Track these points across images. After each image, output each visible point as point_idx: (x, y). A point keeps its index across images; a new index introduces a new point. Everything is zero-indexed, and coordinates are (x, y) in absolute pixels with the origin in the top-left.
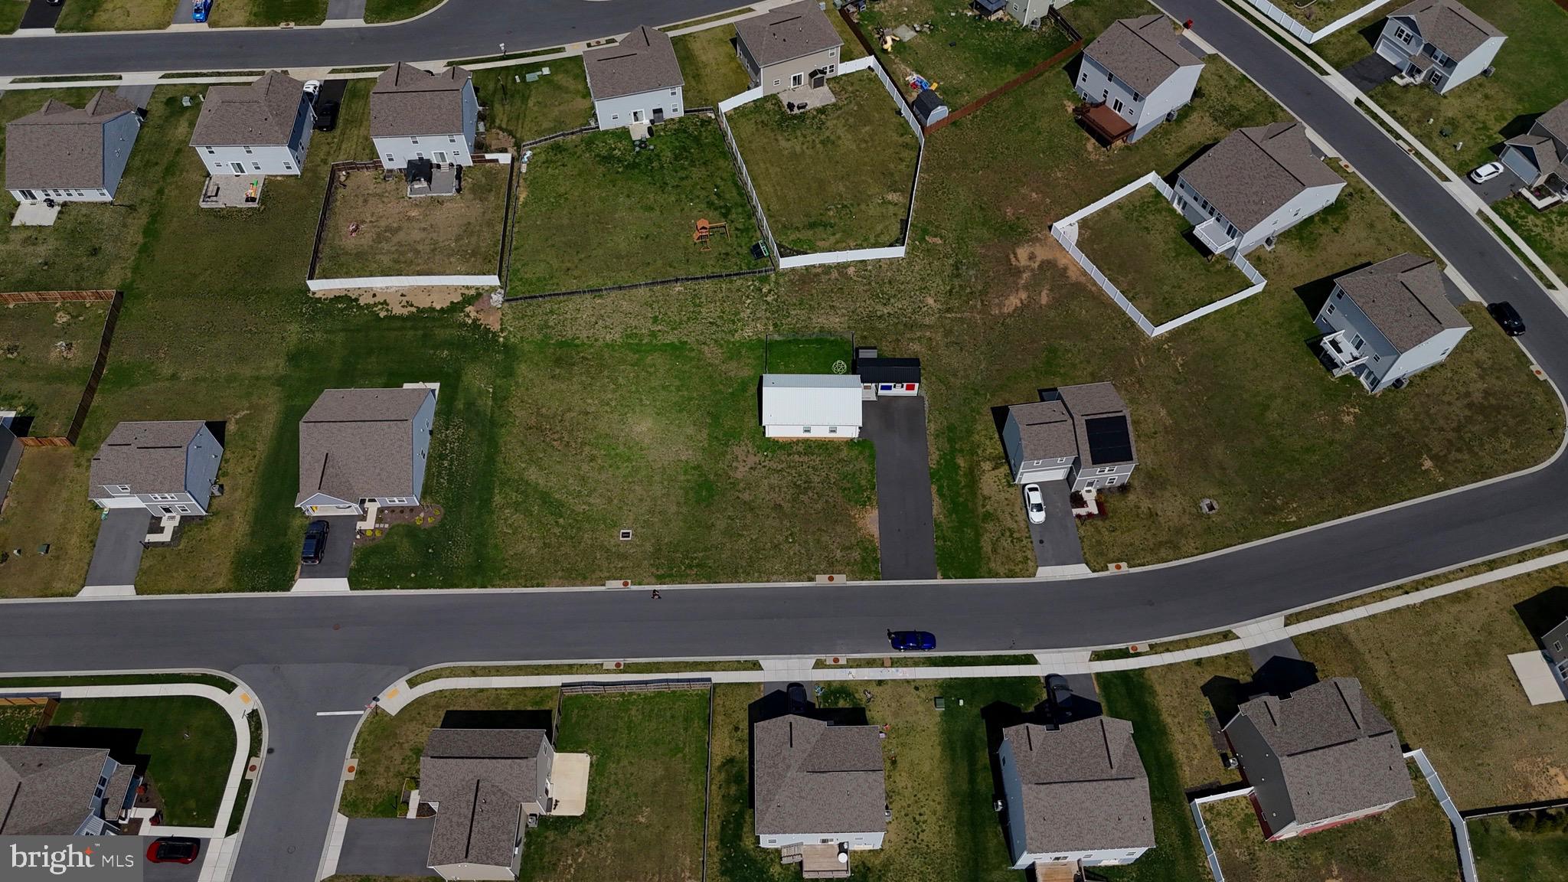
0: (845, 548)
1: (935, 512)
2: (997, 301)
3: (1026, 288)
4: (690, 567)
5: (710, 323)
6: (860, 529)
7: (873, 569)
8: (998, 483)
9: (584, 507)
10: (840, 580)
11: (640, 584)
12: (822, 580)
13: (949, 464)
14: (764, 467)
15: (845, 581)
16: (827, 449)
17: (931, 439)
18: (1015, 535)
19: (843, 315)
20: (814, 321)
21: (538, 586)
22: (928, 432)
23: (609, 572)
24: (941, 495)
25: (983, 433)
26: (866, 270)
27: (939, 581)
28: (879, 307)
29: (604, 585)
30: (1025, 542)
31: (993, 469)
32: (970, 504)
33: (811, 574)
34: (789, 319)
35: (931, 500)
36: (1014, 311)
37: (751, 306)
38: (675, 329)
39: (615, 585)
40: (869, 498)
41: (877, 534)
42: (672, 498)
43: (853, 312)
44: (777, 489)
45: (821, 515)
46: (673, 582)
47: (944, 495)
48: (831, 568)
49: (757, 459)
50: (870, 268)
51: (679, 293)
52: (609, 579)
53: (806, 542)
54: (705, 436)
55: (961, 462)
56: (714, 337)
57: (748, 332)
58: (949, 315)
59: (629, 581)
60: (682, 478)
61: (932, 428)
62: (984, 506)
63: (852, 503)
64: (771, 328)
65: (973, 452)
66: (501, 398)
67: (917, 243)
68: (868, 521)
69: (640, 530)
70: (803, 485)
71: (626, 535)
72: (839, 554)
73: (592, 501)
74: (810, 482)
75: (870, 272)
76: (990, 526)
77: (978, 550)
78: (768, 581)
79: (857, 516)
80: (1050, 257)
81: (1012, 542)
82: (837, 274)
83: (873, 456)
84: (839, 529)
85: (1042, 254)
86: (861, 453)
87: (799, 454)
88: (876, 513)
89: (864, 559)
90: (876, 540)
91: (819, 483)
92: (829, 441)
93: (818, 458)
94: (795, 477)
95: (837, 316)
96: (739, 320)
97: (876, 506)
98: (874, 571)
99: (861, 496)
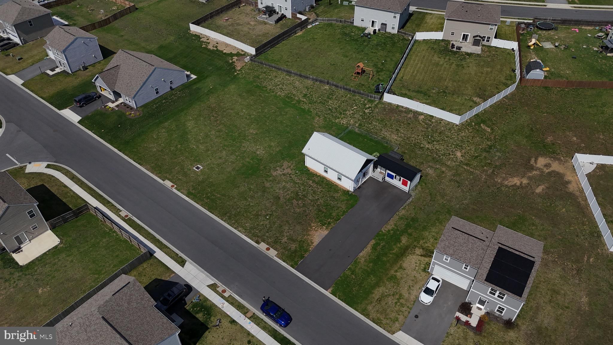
0: (291, 239)
1: (361, 254)
2: (504, 175)
3: (530, 178)
4: (208, 198)
5: (329, 109)
6: (309, 235)
7: (296, 260)
8: (418, 265)
9: (195, 147)
10: (272, 253)
11: (178, 190)
12: (263, 246)
13: (395, 237)
14: (291, 177)
15: (274, 255)
16: (331, 188)
17: (396, 217)
18: (401, 301)
19: (401, 137)
20: (383, 132)
21: (138, 164)
22: (397, 213)
23: (172, 177)
24: (374, 248)
25: (433, 234)
26: (430, 121)
27: (327, 293)
28: (425, 143)
29: (164, 181)
30: (404, 309)
31: (421, 256)
32: (388, 265)
33: (260, 240)
34: (370, 125)
35: (365, 247)
36: (513, 186)
37: (355, 110)
38: (311, 104)
39: (168, 184)
40: (329, 223)
41: (315, 244)
42: (234, 165)
43: (408, 138)
44: (285, 190)
45: (296, 215)
46: (192, 199)
47: (376, 249)
48: (273, 245)
49: (290, 172)
50: (433, 121)
51: (325, 89)
52: (169, 180)
53: (274, 223)
54: (277, 149)
55: (404, 240)
56: (326, 115)
57: (344, 121)
58: (466, 167)
59: (175, 186)
60: (247, 160)
61: (402, 212)
62: (396, 271)
63: (318, 220)
64: (357, 125)
65: (417, 240)
66: (211, 92)
67: (473, 124)
68: (317, 234)
69: (206, 170)
70: (300, 196)
71: (198, 168)
72: (285, 239)
73: (200, 147)
74: (305, 197)
75: (432, 123)
76: (389, 285)
77: (368, 293)
78: (235, 228)
79: (314, 228)
80: (561, 171)
81: (396, 303)
82: (412, 116)
83: (352, 206)
84: (298, 227)
85: (556, 166)
86: (347, 200)
87: (314, 181)
88: (326, 232)
89: (295, 251)
90: (312, 246)
91: (310, 200)
92: (335, 185)
93: (321, 189)
94: (300, 190)
95: (397, 136)
96: (344, 114)
97: (329, 230)
98: (295, 261)
99: (326, 220)
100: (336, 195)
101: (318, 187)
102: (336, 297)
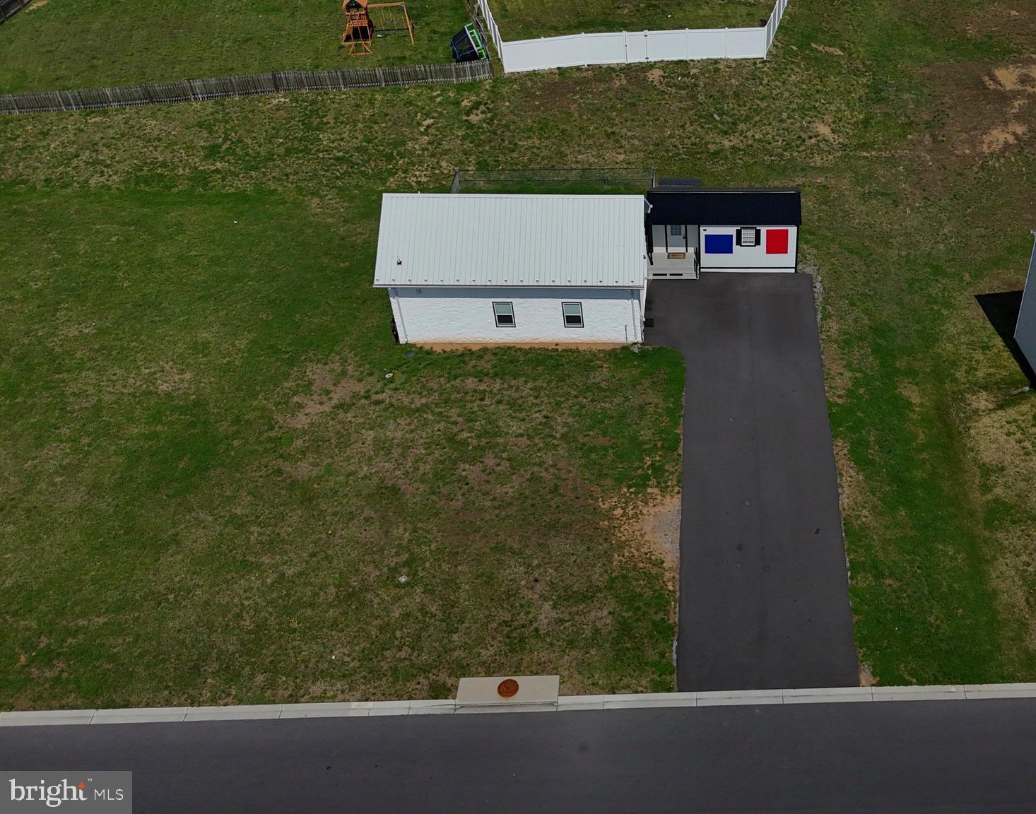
0: (567, 597)
1: (846, 502)
2: (965, 135)
3: (1021, 119)
5: (338, 159)
6: (621, 546)
7: (652, 655)
10: (540, 693)
12: (477, 693)
13: (880, 398)
14: (378, 403)
15: (552, 695)
16: (558, 365)
19: (634, 150)
25: (965, 338)
26: (688, 75)
27: (865, 693)
28: (715, 137)
31: (1000, 407)
33: (444, 678)
35: (835, 474)
36: (1005, 149)
37: (432, 131)
40: (658, 470)
41: (672, 560)
43: (656, 145)
44: (396, 453)
45: (512, 511)
47: (869, 464)
49: (360, 388)
51: (279, 108)
53: (451, 582)
55: (912, 394)
56: (340, 183)
58: (865, 154)
61: (832, 328)
63: (608, 482)
67: (794, 47)
68: (648, 524)
70: (475, 442)
72: (546, 614)
74: (496, 435)
75: (696, 78)
79: (618, 512)
82: (624, 82)
83: (680, 383)
84: (560, 545)
86: (649, 376)
87: (480, 375)
88: (672, 504)
89: (624, 629)
90: (668, 575)
91: (522, 435)
92: (566, 351)
93: (529, 385)
94: (455, 423)
95: (621, 151)
96: (401, 155)
97: (677, 489)
98: (654, 664)
99: (636, 464)
100: (597, 377)
101: (513, 383)
102: (910, 684)
